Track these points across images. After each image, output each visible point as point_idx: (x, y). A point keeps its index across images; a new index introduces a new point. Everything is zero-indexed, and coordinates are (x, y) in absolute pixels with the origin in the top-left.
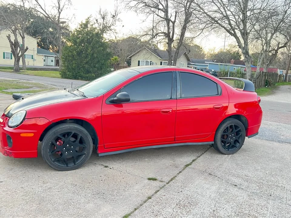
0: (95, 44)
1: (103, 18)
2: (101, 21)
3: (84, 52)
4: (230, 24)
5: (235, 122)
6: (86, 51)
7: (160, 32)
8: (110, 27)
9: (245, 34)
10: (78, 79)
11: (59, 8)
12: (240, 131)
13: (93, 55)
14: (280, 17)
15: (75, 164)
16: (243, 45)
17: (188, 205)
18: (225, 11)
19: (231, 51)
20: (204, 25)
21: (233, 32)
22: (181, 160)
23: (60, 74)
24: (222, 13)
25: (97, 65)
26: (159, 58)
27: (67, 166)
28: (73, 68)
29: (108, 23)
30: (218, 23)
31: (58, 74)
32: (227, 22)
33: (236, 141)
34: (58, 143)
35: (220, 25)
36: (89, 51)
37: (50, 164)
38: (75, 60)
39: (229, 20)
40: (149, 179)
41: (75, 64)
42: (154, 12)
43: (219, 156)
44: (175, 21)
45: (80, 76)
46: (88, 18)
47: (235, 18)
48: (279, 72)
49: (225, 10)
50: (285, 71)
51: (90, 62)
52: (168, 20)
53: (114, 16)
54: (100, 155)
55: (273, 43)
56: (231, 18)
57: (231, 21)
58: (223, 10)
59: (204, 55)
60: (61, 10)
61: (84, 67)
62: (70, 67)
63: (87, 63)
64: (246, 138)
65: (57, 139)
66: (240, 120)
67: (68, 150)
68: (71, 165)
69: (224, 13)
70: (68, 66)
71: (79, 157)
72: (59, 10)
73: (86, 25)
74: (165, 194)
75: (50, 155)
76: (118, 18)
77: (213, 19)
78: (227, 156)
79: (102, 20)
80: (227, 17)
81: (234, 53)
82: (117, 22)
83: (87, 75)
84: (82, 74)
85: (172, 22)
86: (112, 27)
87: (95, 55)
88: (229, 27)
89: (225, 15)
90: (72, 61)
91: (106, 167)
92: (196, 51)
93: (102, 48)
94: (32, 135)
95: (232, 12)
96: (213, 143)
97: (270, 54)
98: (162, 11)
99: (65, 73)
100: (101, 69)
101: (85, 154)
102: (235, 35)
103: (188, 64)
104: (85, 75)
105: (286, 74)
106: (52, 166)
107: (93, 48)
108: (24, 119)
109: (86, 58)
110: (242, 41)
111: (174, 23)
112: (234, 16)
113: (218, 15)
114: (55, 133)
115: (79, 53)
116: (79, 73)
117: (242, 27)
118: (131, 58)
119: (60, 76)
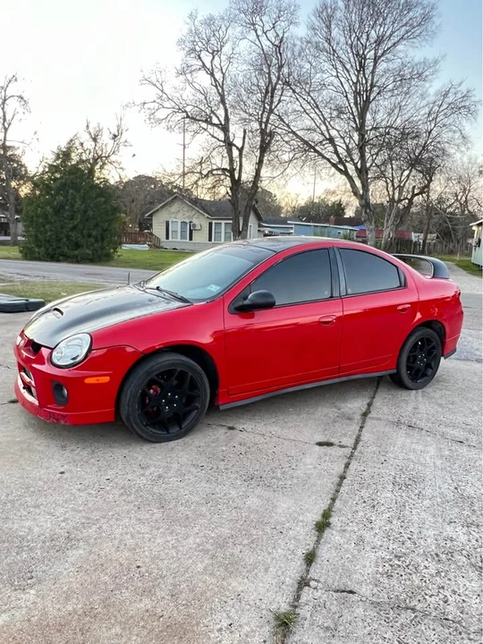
0: (88, 192)
1: (95, 140)
2: (89, 144)
3: (67, 208)
4: (336, 152)
5: (427, 332)
6: (72, 206)
7: (215, 167)
8: (109, 156)
9: (362, 172)
10: (58, 261)
11: (5, 120)
12: (434, 348)
13: (85, 212)
14: (422, 141)
15: (181, 428)
16: (361, 192)
17: (410, 482)
18: (328, 130)
19: (328, 200)
20: (291, 155)
21: (342, 168)
22: (349, 405)
23: (21, 252)
24: (322, 134)
25: (94, 233)
26: (206, 215)
27: (168, 433)
28: (48, 238)
29: (104, 151)
30: (316, 151)
31: (15, 251)
32: (331, 149)
33: (428, 366)
34: (152, 391)
35: (320, 154)
36: (77, 206)
37: (140, 432)
38: (51, 223)
39: (335, 146)
40: (320, 444)
41: (51, 231)
42: (205, 130)
43: (403, 394)
44: (243, 147)
45: (62, 255)
46: (71, 140)
47: (345, 142)
48: (414, 237)
49: (327, 127)
50: (422, 236)
51: (81, 226)
52: (229, 145)
53: (115, 136)
54: (221, 408)
55: (409, 186)
56: (338, 141)
57: (338, 148)
58: (323, 128)
59: (279, 209)
60: (9, 124)
61: (68, 237)
62: (40, 237)
63: (74, 228)
64: (442, 358)
65: (150, 384)
66: (432, 329)
67: (169, 402)
68: (175, 430)
69: (326, 134)
70: (36, 236)
71: (187, 414)
72: (3, 124)
73: (66, 155)
74: (362, 468)
75: (139, 415)
76: (122, 140)
77: (306, 142)
78: (414, 392)
79: (93, 144)
80: (331, 140)
81: (334, 203)
82: (121, 147)
83: (76, 252)
84: (66, 250)
85: (237, 148)
86: (113, 158)
87: (90, 213)
88: (335, 159)
89: (328, 137)
90: (44, 226)
91: (231, 428)
92: (266, 202)
93: (103, 199)
94: (107, 379)
95: (338, 131)
96: (395, 371)
97: (401, 206)
98: (219, 128)
99: (30, 249)
100: (103, 239)
101: (197, 408)
102: (345, 173)
103: (260, 226)
104: (72, 253)
105: (424, 241)
106: (143, 435)
107: (84, 200)
108: (90, 350)
109: (72, 219)
110: (358, 183)
111: (241, 150)
112: (343, 138)
113: (317, 137)
114: (148, 373)
115: (58, 211)
116: (59, 248)
117: (356, 157)
118: (151, 215)
119: (19, 255)
